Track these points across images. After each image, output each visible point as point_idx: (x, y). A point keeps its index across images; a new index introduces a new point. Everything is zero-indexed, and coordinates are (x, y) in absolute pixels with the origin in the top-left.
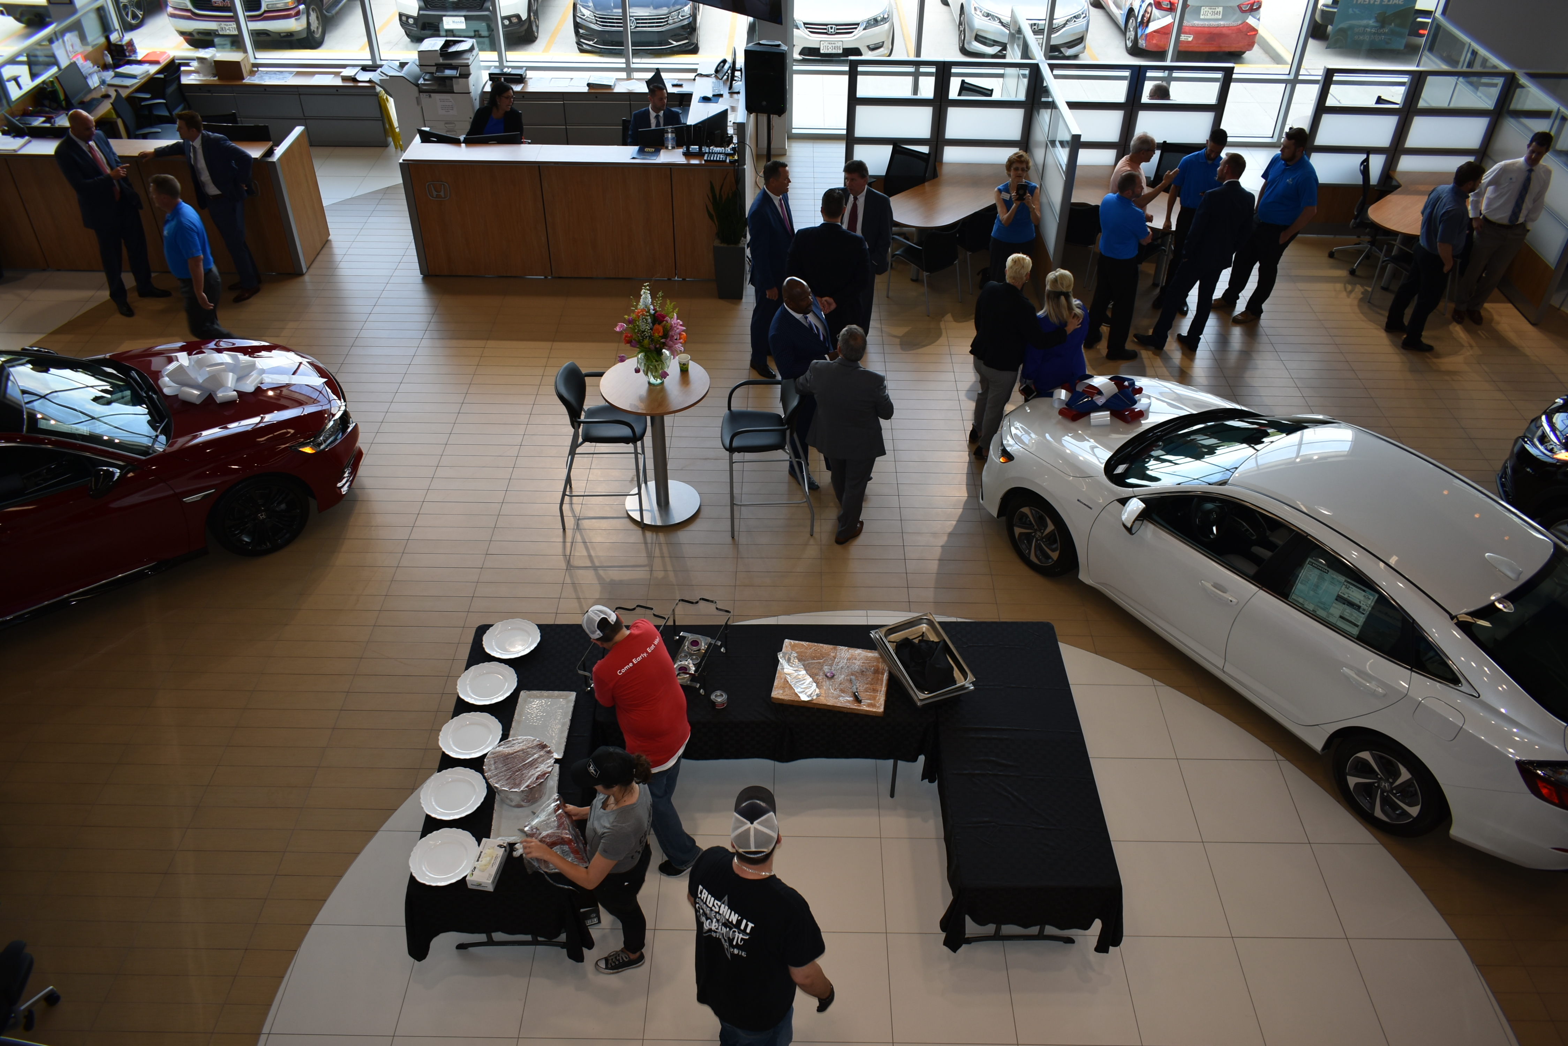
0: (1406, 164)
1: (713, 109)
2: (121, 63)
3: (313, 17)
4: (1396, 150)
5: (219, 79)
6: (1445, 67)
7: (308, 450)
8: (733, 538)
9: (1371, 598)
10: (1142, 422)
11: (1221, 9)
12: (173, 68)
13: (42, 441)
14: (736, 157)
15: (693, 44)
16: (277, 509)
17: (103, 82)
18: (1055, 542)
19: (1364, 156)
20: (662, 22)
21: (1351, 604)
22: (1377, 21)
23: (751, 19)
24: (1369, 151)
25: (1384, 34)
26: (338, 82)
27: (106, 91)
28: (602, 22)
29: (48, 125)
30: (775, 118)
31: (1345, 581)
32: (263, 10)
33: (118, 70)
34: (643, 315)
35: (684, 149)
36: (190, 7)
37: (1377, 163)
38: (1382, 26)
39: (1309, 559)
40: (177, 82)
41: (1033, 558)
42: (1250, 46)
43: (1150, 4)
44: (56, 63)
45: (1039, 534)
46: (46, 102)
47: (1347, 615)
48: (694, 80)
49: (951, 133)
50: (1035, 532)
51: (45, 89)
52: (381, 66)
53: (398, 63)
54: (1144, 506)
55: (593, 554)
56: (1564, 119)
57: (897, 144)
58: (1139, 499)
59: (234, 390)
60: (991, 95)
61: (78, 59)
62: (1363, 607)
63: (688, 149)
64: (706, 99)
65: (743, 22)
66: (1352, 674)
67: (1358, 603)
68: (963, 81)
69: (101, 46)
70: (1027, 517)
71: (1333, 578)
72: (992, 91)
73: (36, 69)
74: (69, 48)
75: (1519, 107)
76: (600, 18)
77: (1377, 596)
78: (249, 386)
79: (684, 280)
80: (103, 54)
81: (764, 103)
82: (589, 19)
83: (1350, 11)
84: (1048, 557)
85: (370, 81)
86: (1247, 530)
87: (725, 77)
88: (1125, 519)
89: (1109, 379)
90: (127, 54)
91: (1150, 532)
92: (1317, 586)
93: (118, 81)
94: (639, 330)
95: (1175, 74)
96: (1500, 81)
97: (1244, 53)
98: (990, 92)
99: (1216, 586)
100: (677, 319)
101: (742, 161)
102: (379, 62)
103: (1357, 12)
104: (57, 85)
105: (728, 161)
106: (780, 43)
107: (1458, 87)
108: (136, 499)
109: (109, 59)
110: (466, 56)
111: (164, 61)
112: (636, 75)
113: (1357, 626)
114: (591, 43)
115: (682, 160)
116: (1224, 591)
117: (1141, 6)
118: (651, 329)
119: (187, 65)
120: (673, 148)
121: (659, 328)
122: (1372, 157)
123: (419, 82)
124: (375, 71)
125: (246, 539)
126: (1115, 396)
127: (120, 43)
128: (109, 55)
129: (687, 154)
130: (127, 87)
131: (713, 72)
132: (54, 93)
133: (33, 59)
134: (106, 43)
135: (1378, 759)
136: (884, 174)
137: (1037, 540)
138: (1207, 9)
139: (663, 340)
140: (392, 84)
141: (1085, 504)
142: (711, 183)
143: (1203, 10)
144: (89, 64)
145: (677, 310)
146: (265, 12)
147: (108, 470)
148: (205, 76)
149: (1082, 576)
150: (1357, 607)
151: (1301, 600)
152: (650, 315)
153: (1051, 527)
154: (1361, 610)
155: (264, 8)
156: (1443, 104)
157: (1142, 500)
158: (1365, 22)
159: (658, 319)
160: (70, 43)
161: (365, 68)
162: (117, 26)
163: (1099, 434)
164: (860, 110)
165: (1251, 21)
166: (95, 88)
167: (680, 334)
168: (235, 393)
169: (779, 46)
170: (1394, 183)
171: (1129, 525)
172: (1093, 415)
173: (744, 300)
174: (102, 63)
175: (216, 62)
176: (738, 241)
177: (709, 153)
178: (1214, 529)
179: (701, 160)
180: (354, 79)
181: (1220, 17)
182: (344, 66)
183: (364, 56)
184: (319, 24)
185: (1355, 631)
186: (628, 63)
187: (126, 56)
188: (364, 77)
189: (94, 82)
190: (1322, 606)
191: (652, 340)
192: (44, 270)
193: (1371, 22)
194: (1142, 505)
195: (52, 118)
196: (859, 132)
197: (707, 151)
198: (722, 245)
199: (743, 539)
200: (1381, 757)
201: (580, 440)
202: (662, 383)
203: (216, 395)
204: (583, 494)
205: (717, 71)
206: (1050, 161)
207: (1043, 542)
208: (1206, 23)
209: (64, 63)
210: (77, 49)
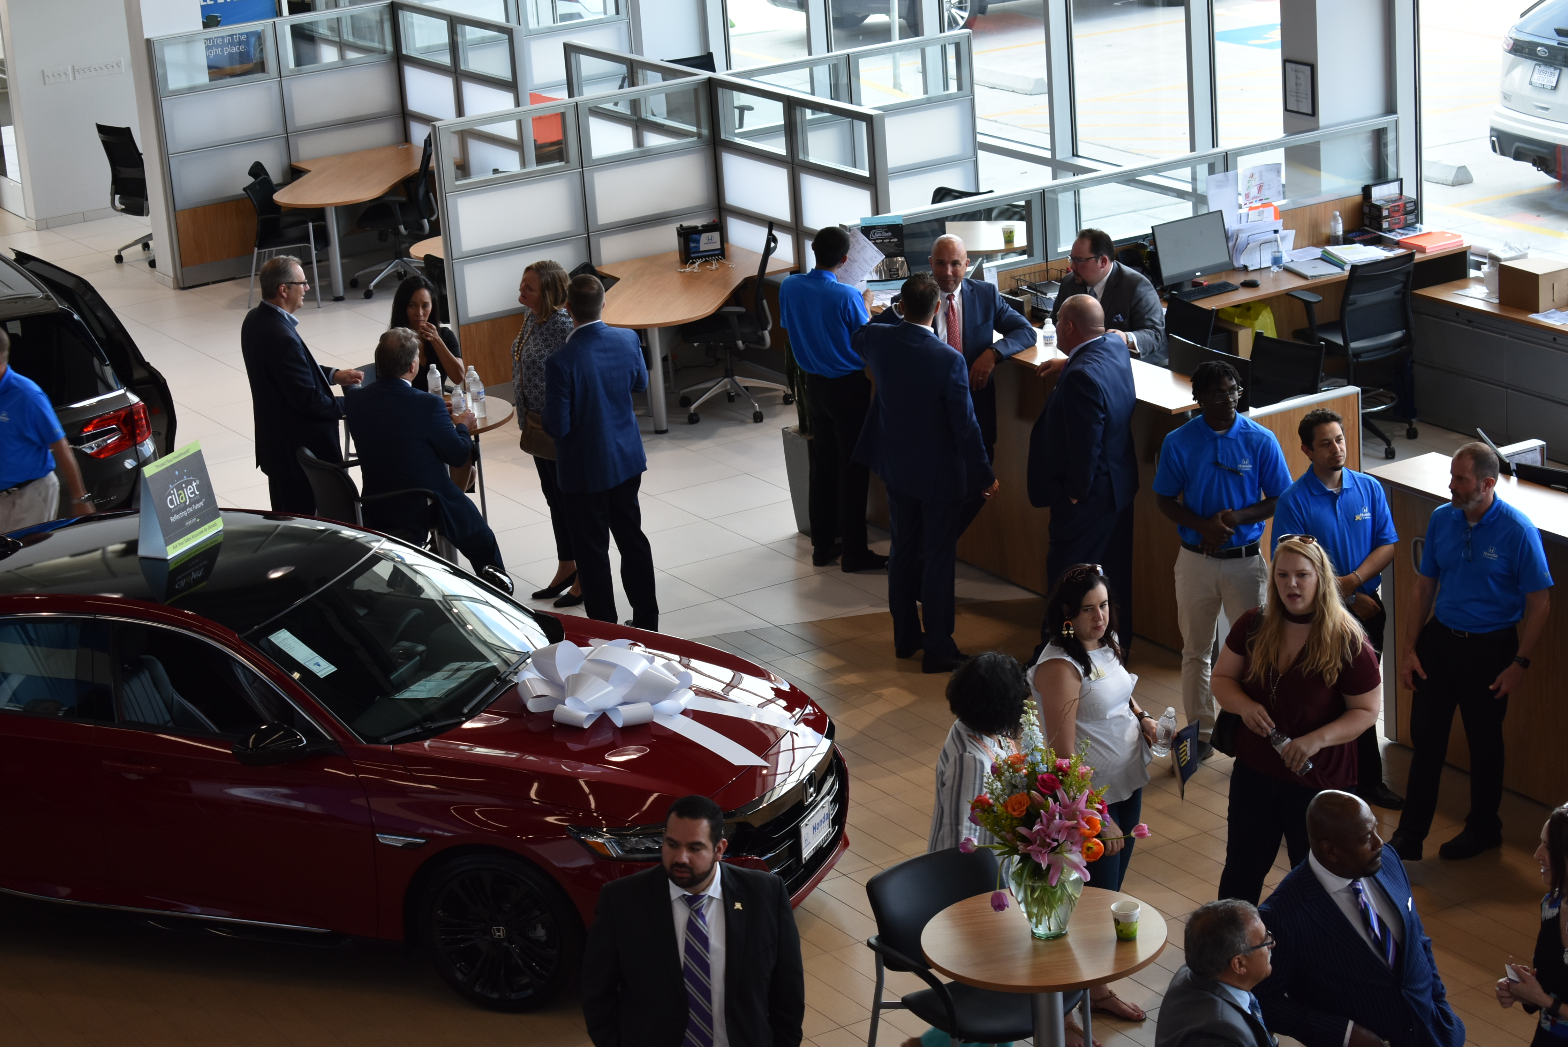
2: (1356, 239)
33: (1332, 249)
90: (1385, 225)
93: (1306, 266)
109: (1336, 228)
119: (1478, 265)
127: (1382, 204)
128: (1340, 221)
144: (1280, 228)
148: (1489, 293)
160: (1257, 182)
166: (1246, 268)
210: (1266, 193)
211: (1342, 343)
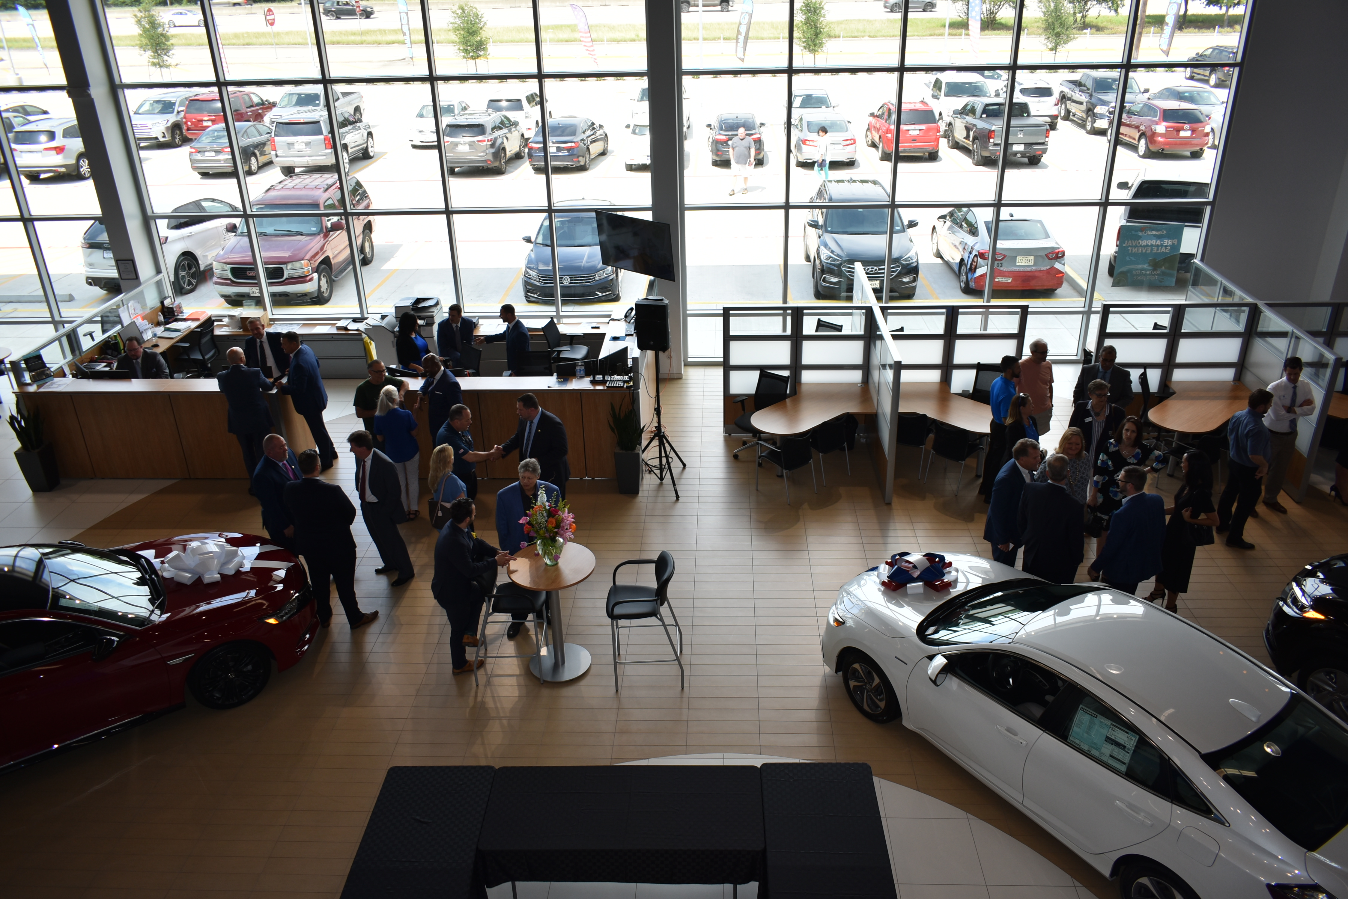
0: (1179, 375)
1: (619, 346)
2: (170, 321)
3: (324, 281)
4: (1169, 364)
5: (243, 331)
6: (1207, 301)
7: (272, 621)
8: (617, 691)
9: (1133, 739)
10: (951, 590)
11: (1032, 258)
12: (209, 323)
13: (64, 617)
14: (631, 383)
15: (614, 295)
16: (245, 670)
17: (155, 335)
18: (882, 693)
19: (1142, 371)
20: (590, 279)
21: (1118, 744)
22: (1150, 265)
23: (652, 278)
24: (1145, 366)
25: (1158, 275)
26: (334, 331)
27: (157, 342)
28: (543, 280)
29: (107, 369)
30: (661, 354)
31: (1111, 724)
32: (285, 278)
33: (167, 326)
34: (540, 510)
35: (591, 378)
36: (230, 276)
37: (1154, 377)
38: (1155, 269)
39: (1081, 706)
40: (210, 334)
41: (866, 707)
42: (1060, 284)
43: (976, 256)
44: (120, 322)
45: (868, 686)
46: (109, 352)
47: (1115, 754)
48: (608, 323)
49: (806, 360)
50: (865, 685)
51: (110, 341)
52: (366, 318)
53: (380, 316)
54: (946, 661)
55: (499, 705)
56: (1298, 338)
57: (763, 369)
58: (942, 655)
59: (219, 573)
60: (840, 331)
61: (137, 319)
62: (1128, 746)
63: (594, 378)
64: (615, 339)
65: (644, 280)
66: (1123, 806)
67: (1123, 744)
68: (819, 320)
69: (157, 308)
70: (859, 672)
71: (1101, 722)
72: (842, 326)
73: (107, 326)
74: (132, 311)
75: (1265, 330)
76: (542, 277)
77: (1138, 737)
78: (230, 569)
79: (593, 479)
80: (158, 315)
81: (652, 343)
82: (534, 278)
83: (1128, 259)
84: (877, 706)
85: (357, 330)
86: (1041, 681)
87: (632, 321)
88: (931, 673)
89: (924, 556)
90: (176, 314)
91: (953, 683)
92: (1090, 728)
93: (166, 334)
94: (537, 522)
95: (991, 310)
96: (1247, 309)
97: (1056, 290)
98: (839, 328)
99: (1009, 730)
100: (569, 513)
101: (636, 386)
102: (366, 315)
103: (1133, 259)
104: (119, 339)
105: (625, 386)
106: (663, 298)
107: (1217, 314)
108: (128, 662)
109: (161, 318)
110: (431, 310)
111: (203, 318)
112: (565, 320)
113: (1124, 764)
114: (535, 296)
115: (590, 387)
116: (1016, 734)
117: (969, 257)
118: (546, 521)
119: (221, 321)
120: (582, 377)
121: (553, 520)
122: (1149, 371)
123: (395, 330)
124: (362, 322)
125: (218, 695)
126: (928, 568)
127: (171, 306)
128: (162, 315)
129: (594, 382)
130: (172, 338)
131: (623, 317)
132: (117, 344)
133: (105, 319)
134: (161, 307)
135: (1157, 885)
136: (754, 393)
137: (867, 692)
138: (1021, 258)
139: (556, 530)
140: (374, 331)
141: (901, 661)
142: (611, 404)
143: (1018, 259)
144: (146, 322)
145: (568, 506)
146: (287, 279)
147: (111, 639)
148: (233, 328)
149: (905, 723)
150: (1123, 747)
151: (1078, 742)
152: (546, 510)
153: (877, 680)
154: (1126, 750)
155: (286, 276)
156: (1206, 328)
157: (945, 656)
158: (1140, 266)
159: (552, 513)
160: (133, 308)
161: (355, 320)
162: (171, 294)
163: (914, 601)
164: (733, 345)
165: (1058, 266)
166: (148, 340)
167: (570, 525)
168: (219, 575)
169: (662, 300)
170: (1171, 391)
171: (933, 679)
172: (908, 585)
173: (640, 494)
174: (155, 321)
175: (241, 318)
176: (634, 448)
177: (611, 380)
178: (1011, 680)
179: (604, 386)
180: (346, 329)
181: (1032, 264)
182: (339, 319)
183: (355, 310)
184: (328, 286)
185: (1123, 768)
186: (557, 311)
187: (175, 316)
188: (353, 326)
189: (148, 336)
190: (1095, 746)
191: (547, 530)
192: (92, 478)
193: (1145, 266)
194: (944, 661)
195: (112, 363)
196: (733, 361)
197: (609, 379)
198: (621, 452)
199: (624, 693)
200: (1158, 883)
201: (491, 611)
202: (557, 564)
203: (203, 576)
204: (495, 655)
205: (626, 316)
206: (882, 380)
207: (872, 693)
208: (1022, 269)
209: (126, 322)
210: (137, 311)
211: (201, 358)
